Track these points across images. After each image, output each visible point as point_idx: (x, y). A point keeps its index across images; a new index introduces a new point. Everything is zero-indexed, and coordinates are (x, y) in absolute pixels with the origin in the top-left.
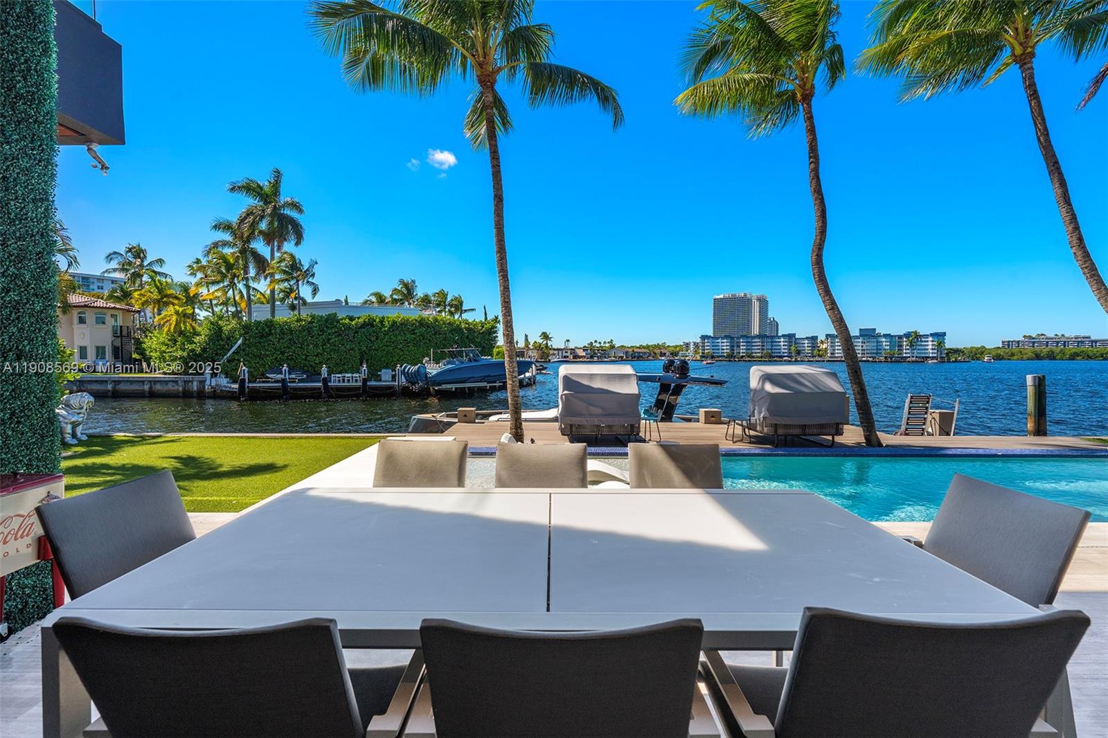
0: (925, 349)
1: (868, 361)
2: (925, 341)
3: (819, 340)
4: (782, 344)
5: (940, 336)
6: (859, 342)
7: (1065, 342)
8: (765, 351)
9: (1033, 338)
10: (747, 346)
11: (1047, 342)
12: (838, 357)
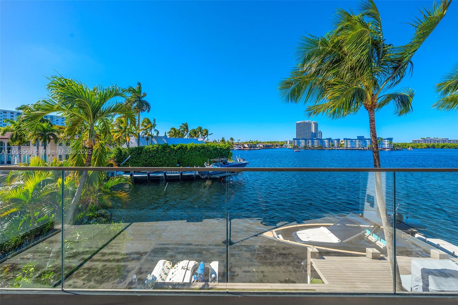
0: (384, 145)
1: (362, 149)
2: (384, 141)
3: (341, 140)
4: (326, 142)
5: (390, 139)
6: (357, 142)
7: (438, 141)
8: (319, 145)
9: (425, 139)
10: (312, 143)
11: (431, 141)
12: (349, 148)
